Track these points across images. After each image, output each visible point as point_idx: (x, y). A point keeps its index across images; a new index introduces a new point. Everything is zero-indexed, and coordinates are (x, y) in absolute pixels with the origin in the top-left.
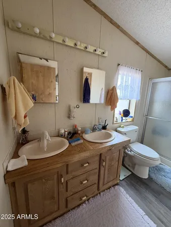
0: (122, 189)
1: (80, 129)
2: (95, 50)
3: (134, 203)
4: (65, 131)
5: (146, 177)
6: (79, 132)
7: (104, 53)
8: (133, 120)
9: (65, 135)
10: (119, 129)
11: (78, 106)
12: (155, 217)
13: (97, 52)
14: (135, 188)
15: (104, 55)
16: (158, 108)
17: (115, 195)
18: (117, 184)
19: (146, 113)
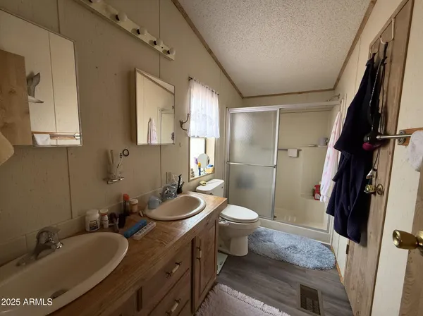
0: (225, 287)
1: (137, 202)
2: (155, 43)
3: (247, 297)
4: (102, 216)
5: (246, 252)
6: (135, 209)
7: (168, 52)
8: (214, 171)
9: (102, 225)
10: (198, 188)
11: (126, 153)
12: (273, 300)
13: (156, 47)
14: (239, 275)
15: (168, 56)
16: (239, 150)
17: (219, 302)
18: (215, 284)
19: (227, 158)
